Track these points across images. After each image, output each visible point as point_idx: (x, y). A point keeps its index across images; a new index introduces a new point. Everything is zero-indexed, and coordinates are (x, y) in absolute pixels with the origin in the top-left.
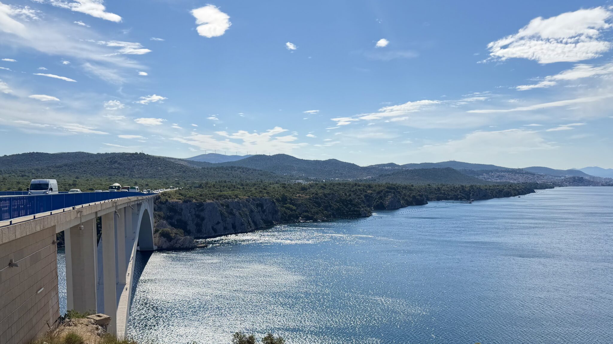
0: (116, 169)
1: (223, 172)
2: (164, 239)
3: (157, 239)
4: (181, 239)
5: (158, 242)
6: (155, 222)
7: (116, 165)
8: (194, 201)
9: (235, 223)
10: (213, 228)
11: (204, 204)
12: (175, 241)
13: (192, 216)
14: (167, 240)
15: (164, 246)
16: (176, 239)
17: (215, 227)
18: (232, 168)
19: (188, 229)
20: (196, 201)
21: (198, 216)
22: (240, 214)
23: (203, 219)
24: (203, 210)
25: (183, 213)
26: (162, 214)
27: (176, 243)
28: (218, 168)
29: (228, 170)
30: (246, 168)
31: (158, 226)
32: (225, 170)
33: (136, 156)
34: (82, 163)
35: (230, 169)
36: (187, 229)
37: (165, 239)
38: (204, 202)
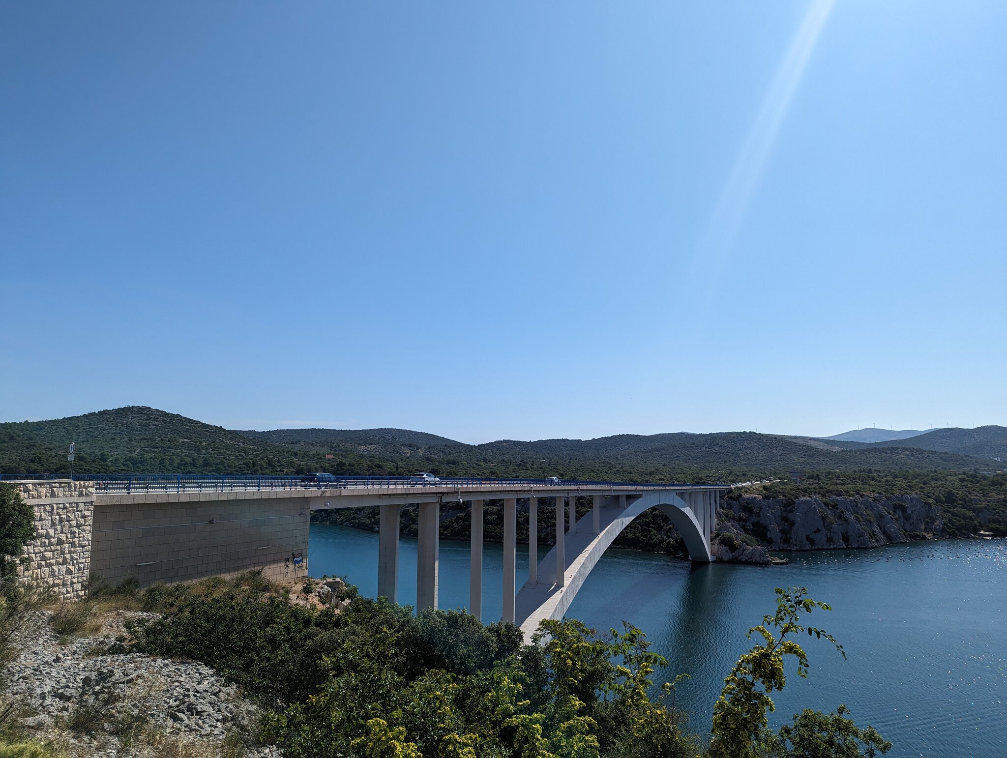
0: (716, 453)
1: (876, 455)
2: (724, 548)
3: (716, 546)
4: (749, 550)
5: (718, 551)
6: (718, 524)
7: (717, 448)
8: (781, 497)
9: (847, 533)
10: (808, 537)
11: (794, 503)
12: (741, 552)
13: (775, 518)
14: (729, 549)
15: (725, 558)
16: (742, 549)
17: (811, 536)
18: (892, 449)
19: (769, 537)
20: (784, 498)
21: (785, 519)
22: (857, 519)
23: (792, 524)
24: (791, 511)
25: (762, 514)
26: (731, 513)
27: (742, 554)
28: (868, 450)
29: (886, 453)
30: (917, 450)
31: (720, 529)
32: (881, 453)
33: (743, 436)
34: (676, 446)
35: (888, 452)
36: (767, 536)
37: (726, 548)
38: (795, 498)
